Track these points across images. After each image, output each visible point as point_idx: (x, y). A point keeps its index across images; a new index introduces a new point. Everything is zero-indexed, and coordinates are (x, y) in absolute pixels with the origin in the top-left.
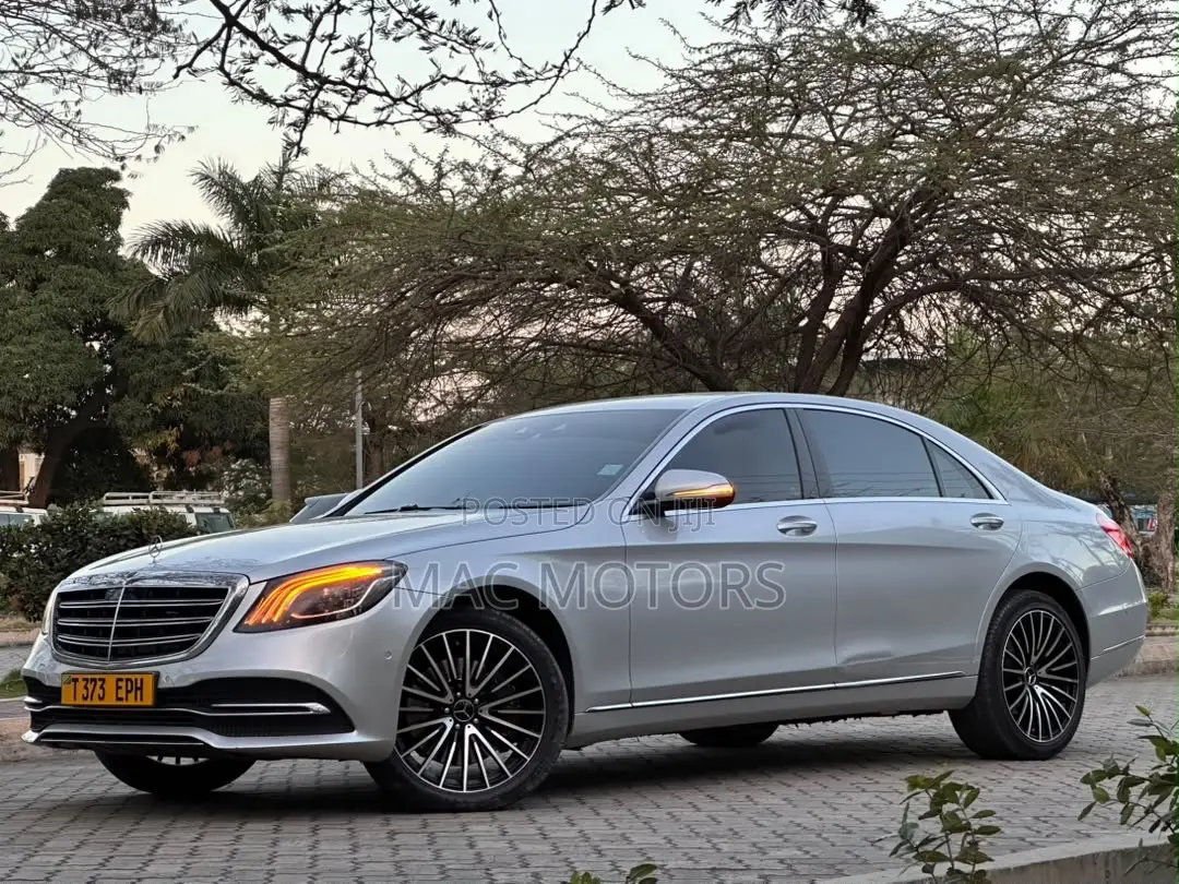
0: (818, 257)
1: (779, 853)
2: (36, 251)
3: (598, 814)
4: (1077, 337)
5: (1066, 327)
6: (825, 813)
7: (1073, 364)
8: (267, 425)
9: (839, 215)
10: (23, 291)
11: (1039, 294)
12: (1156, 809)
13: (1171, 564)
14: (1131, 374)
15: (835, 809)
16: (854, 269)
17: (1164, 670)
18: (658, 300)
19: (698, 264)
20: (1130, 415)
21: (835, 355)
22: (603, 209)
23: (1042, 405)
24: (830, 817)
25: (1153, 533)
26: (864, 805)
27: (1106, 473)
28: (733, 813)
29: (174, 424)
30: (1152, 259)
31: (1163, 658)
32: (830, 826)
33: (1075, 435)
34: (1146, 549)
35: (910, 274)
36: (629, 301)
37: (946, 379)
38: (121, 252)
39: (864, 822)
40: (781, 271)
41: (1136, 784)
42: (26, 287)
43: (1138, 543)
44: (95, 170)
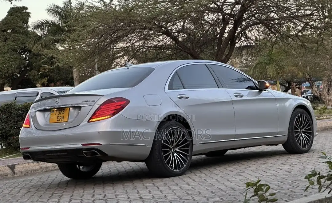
0: (221, 17)
1: (213, 200)
2: (5, 31)
3: (158, 189)
4: (296, 35)
5: (293, 33)
6: (228, 184)
7: (296, 43)
8: (73, 75)
9: (226, 5)
10: (2, 42)
11: (286, 24)
12: (330, 186)
13: (327, 98)
14: (313, 45)
15: (231, 182)
16: (231, 20)
17: (328, 129)
18: (176, 32)
19: (186, 21)
20: (313, 57)
21: (228, 45)
22: (158, 7)
23: (288, 55)
24: (230, 185)
25: (322, 89)
26: (240, 180)
27: (307, 73)
28: (200, 186)
29: (46, 76)
30: (316, 11)
31: (327, 125)
32: (229, 189)
33: (298, 63)
34: (320, 94)
35: (248, 20)
36: (168, 33)
37: (260, 50)
38: (29, 29)
39: (240, 186)
40: (210, 22)
41: (322, 178)
42: (3, 41)
43: (318, 92)
44: (21, 7)
